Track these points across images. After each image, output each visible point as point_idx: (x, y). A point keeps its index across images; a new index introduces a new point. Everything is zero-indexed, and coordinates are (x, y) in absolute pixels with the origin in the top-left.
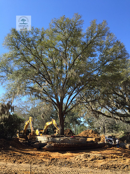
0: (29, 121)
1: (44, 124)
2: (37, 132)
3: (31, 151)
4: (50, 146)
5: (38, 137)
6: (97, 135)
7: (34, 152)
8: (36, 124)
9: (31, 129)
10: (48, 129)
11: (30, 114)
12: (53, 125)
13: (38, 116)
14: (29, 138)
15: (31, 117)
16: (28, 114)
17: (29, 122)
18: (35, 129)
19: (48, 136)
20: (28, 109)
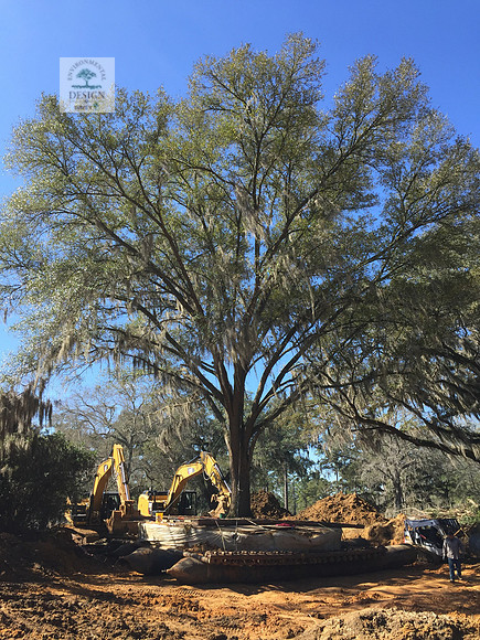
0: (114, 462)
1: (170, 473)
2: (144, 504)
3: (119, 582)
4: (194, 564)
5: (148, 526)
6: (377, 516)
7: (132, 587)
8: (140, 473)
9: (120, 491)
10: (184, 493)
11: (116, 434)
12: (207, 477)
13: (147, 443)
14: (110, 529)
15: (120, 446)
16: (107, 436)
17: (112, 465)
18: (135, 493)
19: (188, 521)
20: (108, 416)
